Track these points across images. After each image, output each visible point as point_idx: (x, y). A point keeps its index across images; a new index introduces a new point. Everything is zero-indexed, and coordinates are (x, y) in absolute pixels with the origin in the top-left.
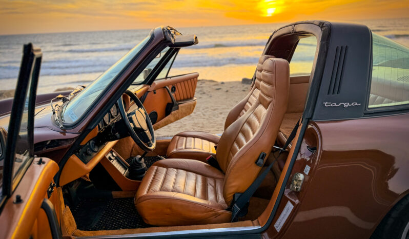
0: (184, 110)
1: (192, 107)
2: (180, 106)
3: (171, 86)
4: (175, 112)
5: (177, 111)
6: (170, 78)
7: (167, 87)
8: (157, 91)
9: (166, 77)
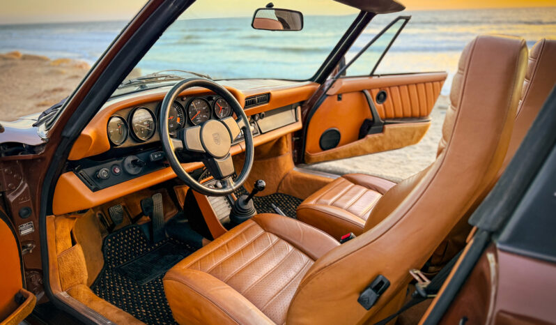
0: (397, 136)
1: (417, 133)
2: (387, 127)
3: (376, 92)
4: (376, 136)
5: (381, 135)
6: (378, 76)
7: (368, 93)
8: (344, 97)
9: (372, 75)
